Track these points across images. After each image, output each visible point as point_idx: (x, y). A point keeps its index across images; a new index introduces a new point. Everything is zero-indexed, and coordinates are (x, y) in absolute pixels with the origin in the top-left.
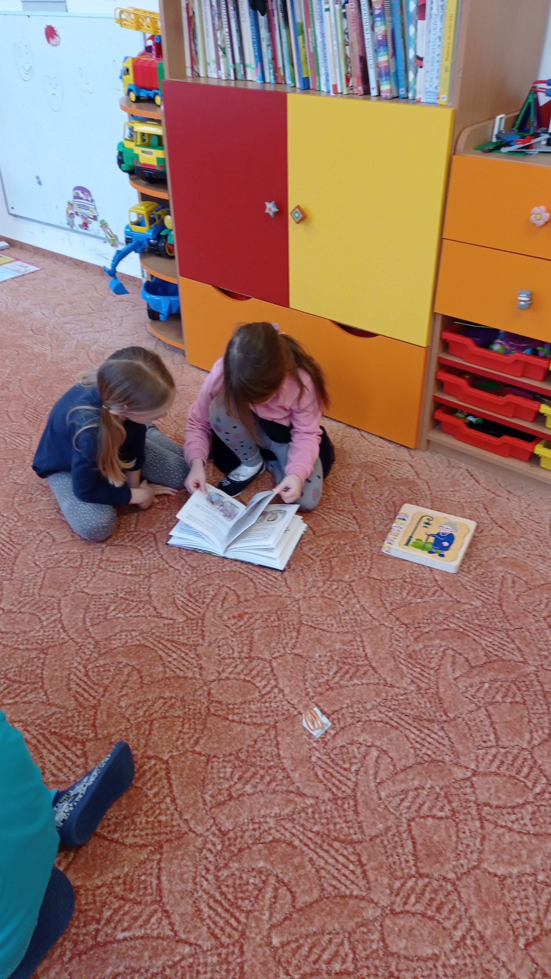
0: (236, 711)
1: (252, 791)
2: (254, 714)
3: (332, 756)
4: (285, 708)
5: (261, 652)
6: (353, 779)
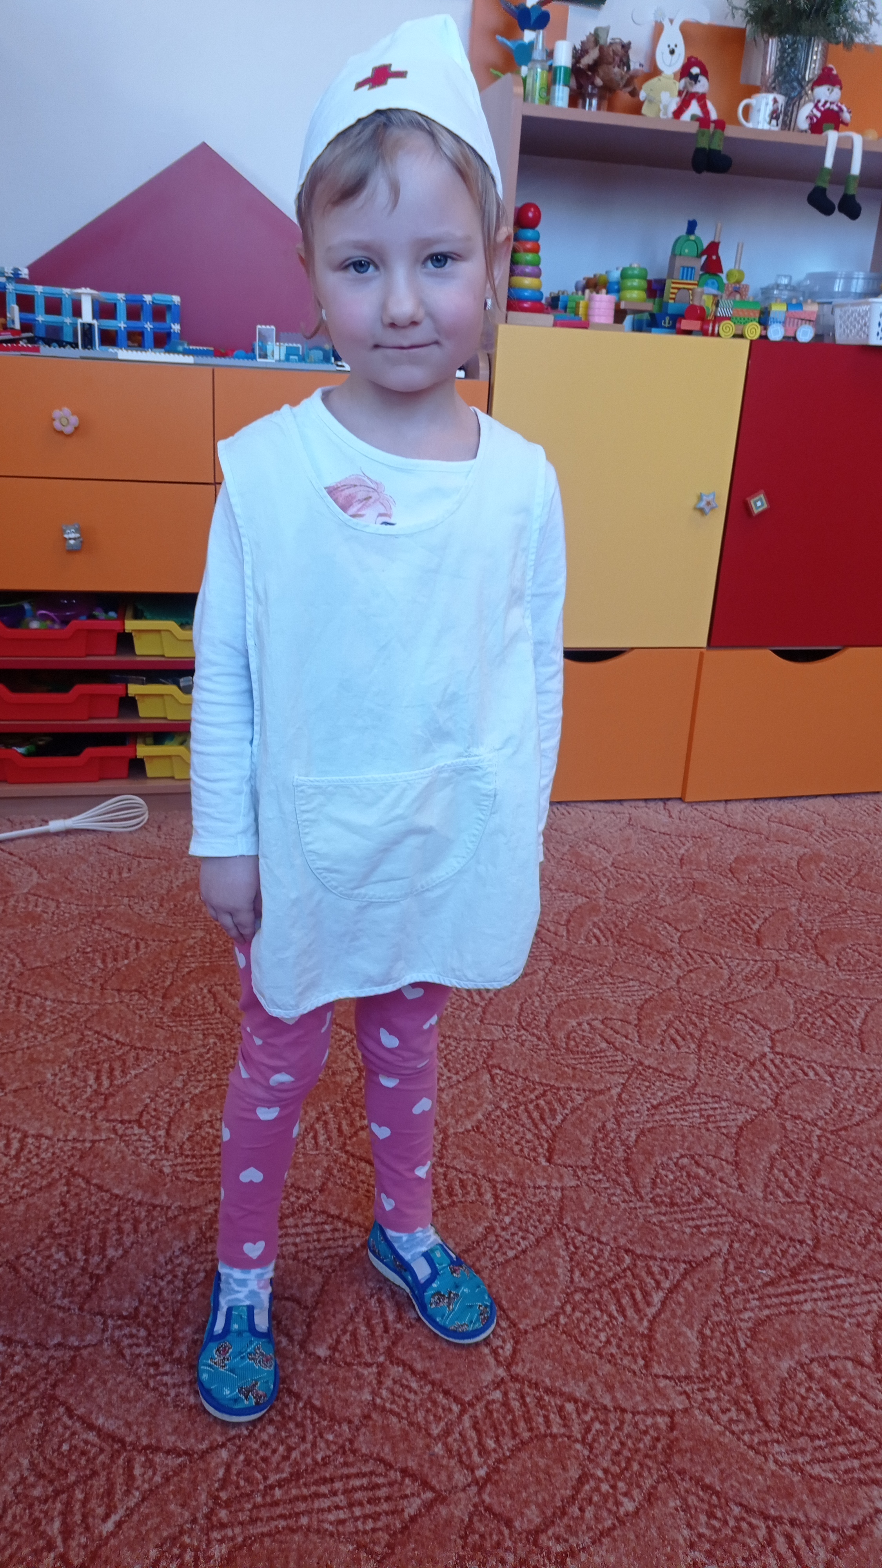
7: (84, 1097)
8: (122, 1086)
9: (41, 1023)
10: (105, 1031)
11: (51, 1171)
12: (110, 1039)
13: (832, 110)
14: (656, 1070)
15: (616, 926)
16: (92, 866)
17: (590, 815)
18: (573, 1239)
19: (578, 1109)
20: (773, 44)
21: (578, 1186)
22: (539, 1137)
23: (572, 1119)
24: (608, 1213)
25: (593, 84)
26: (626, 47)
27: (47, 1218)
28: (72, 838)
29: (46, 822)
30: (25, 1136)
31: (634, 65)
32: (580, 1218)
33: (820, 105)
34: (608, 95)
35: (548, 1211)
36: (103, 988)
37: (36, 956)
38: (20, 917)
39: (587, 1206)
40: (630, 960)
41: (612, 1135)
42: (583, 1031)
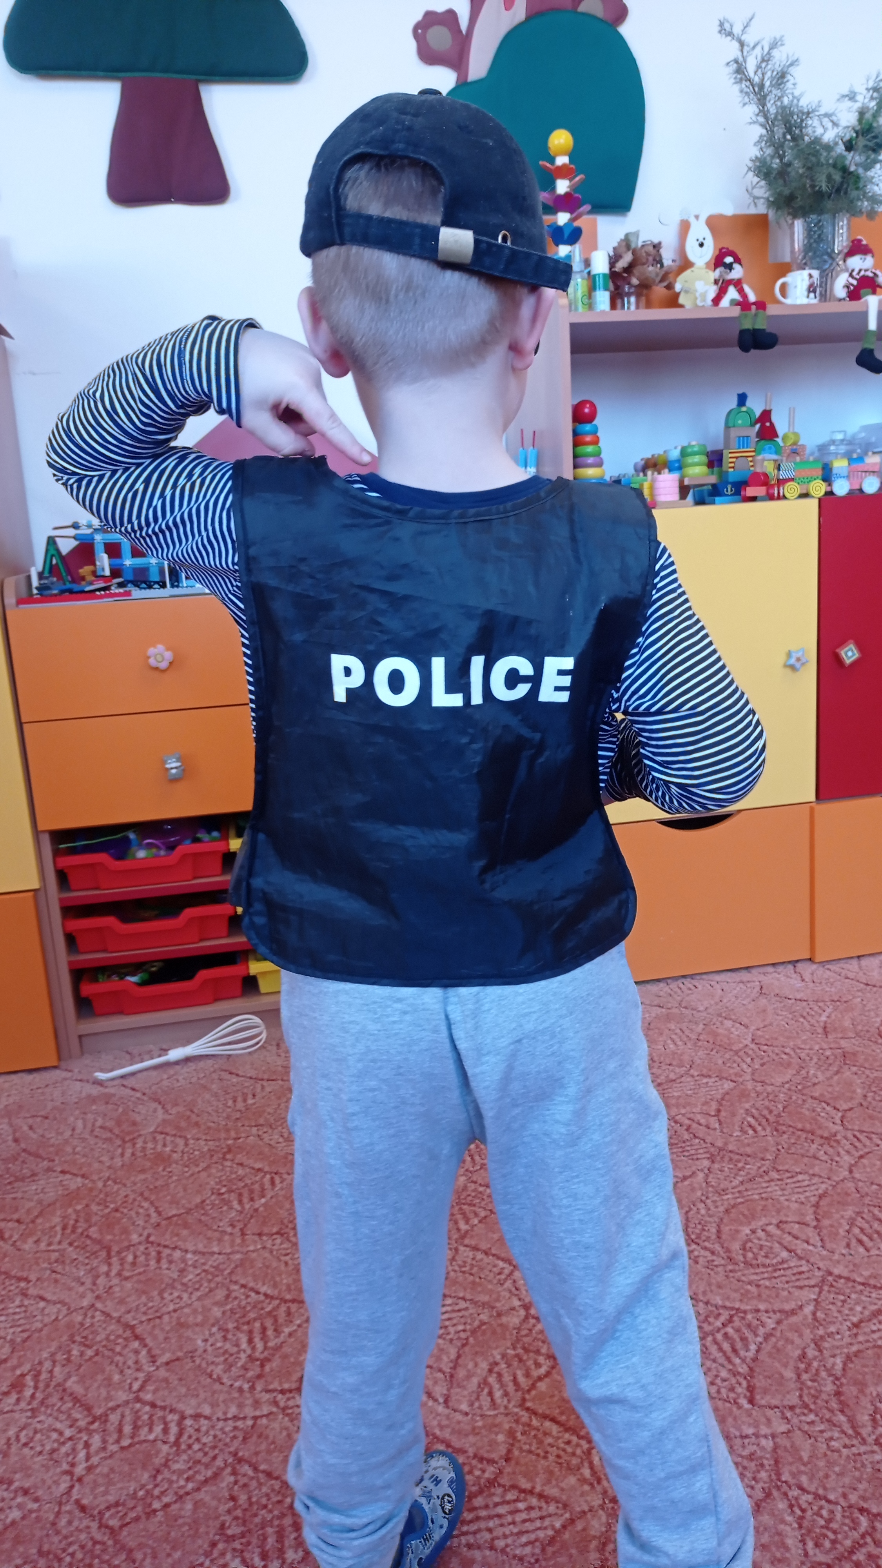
0: (156, 1492)
2: (191, 1472)
5: (109, 1398)
7: (239, 1364)
8: (278, 1348)
9: (185, 1280)
10: (251, 1284)
11: (215, 1458)
12: (258, 1293)
13: (867, 277)
14: (848, 1279)
15: (771, 1112)
16: (216, 1095)
17: (718, 987)
18: (796, 1499)
19: (771, 1335)
20: (799, 226)
21: (789, 1431)
22: (735, 1374)
23: (767, 1347)
24: (830, 1464)
25: (629, 283)
26: (657, 246)
27: (217, 1518)
28: (192, 1066)
29: (165, 1051)
30: (183, 1418)
31: (667, 261)
32: (801, 1472)
33: (854, 274)
34: (645, 292)
35: (762, 1465)
36: (243, 1234)
37: (171, 1203)
38: (149, 1159)
39: (806, 1459)
40: (793, 1150)
41: (815, 1364)
42: (759, 1239)
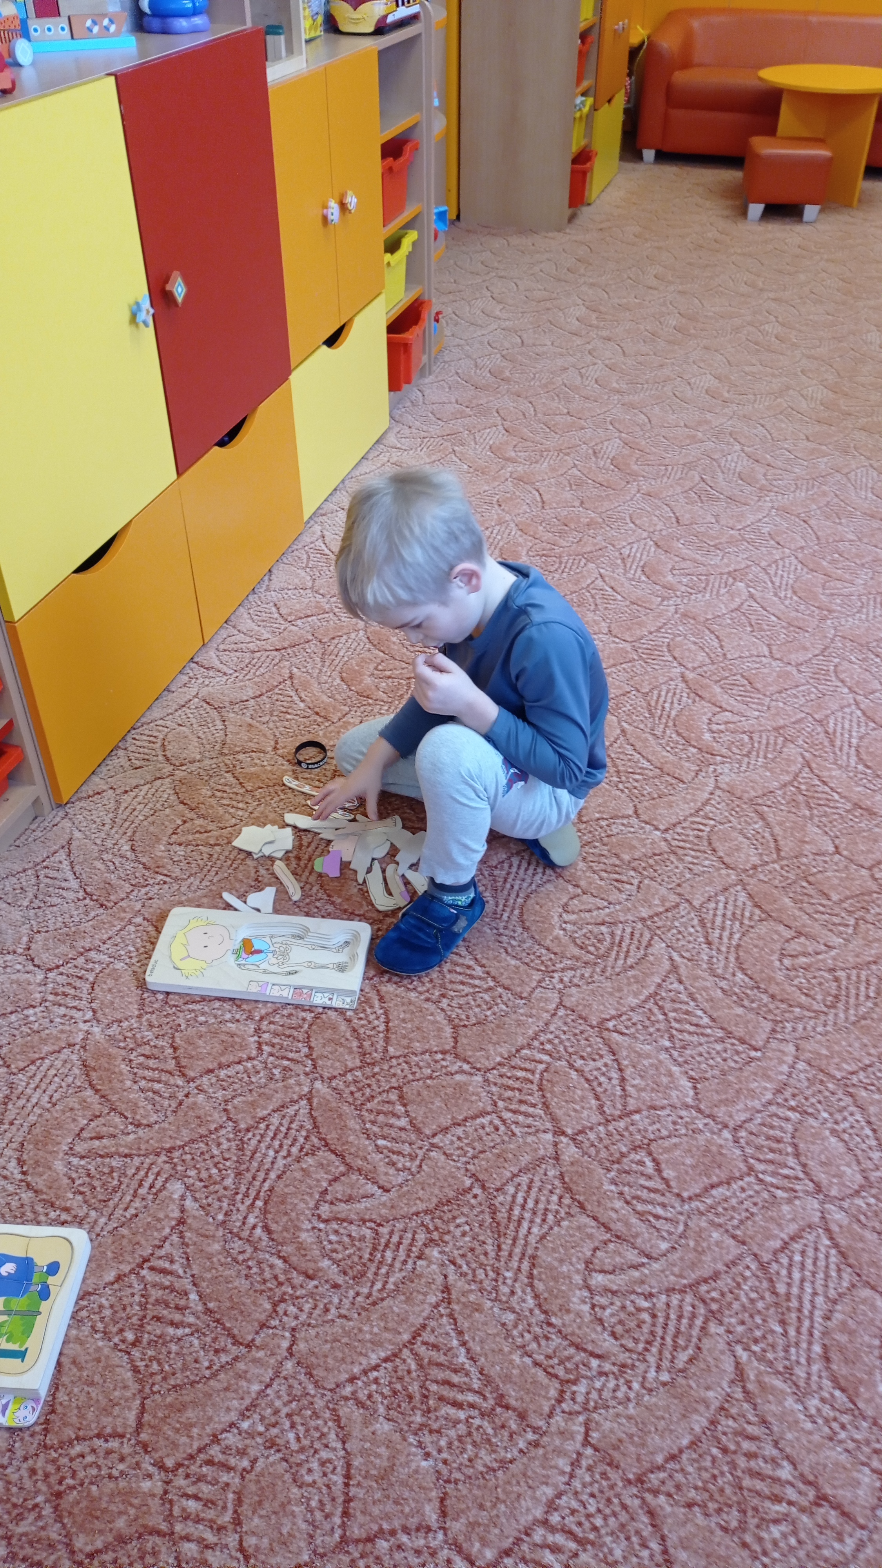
1: (785, 1463)
3: (641, 1346)
4: (588, 1479)
6: (663, 1298)
23: (704, 1005)
24: (837, 1044)
32: (838, 1064)
35: (822, 1081)
39: (827, 1054)
41: (736, 990)
42: (575, 932)
